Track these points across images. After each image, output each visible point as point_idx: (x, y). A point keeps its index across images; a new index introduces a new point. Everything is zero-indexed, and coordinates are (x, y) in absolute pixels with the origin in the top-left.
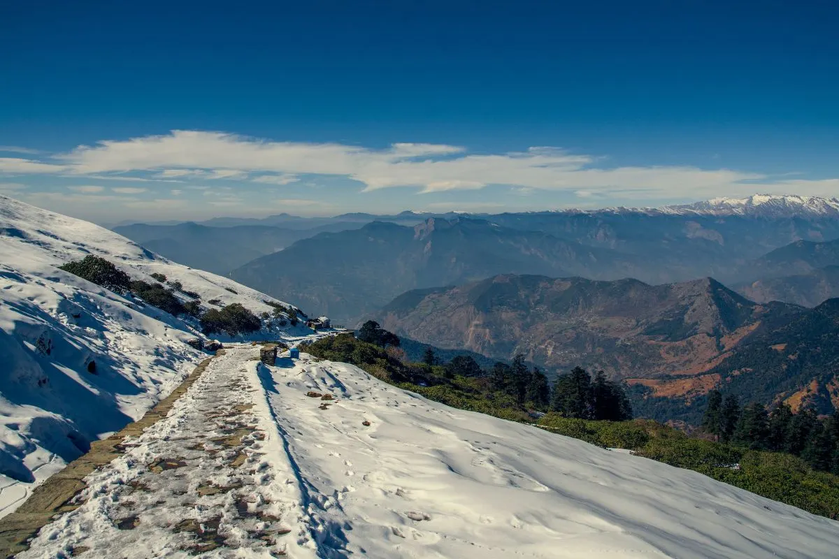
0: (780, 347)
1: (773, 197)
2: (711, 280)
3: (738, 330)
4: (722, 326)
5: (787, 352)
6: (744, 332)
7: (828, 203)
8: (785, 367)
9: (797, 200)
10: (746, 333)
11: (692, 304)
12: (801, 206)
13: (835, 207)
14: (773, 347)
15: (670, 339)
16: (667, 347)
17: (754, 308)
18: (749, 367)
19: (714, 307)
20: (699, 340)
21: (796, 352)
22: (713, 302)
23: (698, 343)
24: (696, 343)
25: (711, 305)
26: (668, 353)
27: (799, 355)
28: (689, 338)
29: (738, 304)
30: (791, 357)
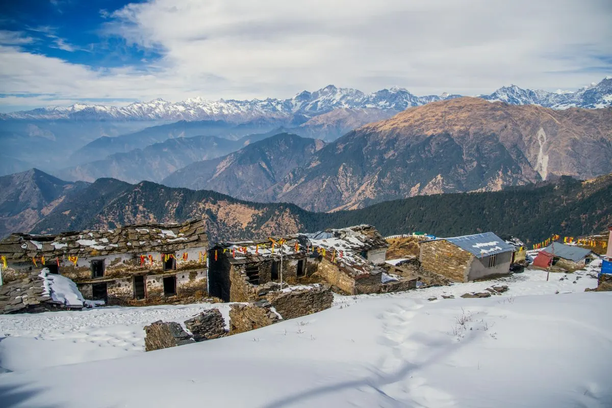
0: (67, 213)
1: (88, 106)
2: (35, 170)
3: (52, 203)
4: (44, 201)
5: (71, 215)
6: (56, 203)
7: (119, 110)
8: (69, 224)
9: (103, 109)
10: (57, 204)
11: (24, 188)
12: (105, 113)
13: (124, 113)
14: (64, 213)
15: (11, 215)
16: (9, 221)
17: (64, 186)
18: (52, 227)
19: (37, 189)
20: (28, 213)
21: (76, 214)
22: (36, 185)
23: (28, 215)
24: (26, 215)
25: (35, 188)
26: (10, 225)
27: (78, 216)
28: (21, 213)
29: (55, 185)
30: (73, 218)
